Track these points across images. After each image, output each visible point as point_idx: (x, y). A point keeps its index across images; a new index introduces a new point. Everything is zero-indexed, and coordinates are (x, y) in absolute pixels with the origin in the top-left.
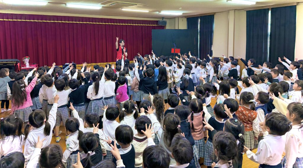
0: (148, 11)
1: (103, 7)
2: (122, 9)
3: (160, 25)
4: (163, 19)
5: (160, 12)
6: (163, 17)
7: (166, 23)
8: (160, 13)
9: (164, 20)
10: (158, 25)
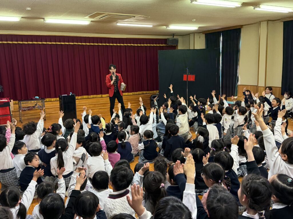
0: (152, 26)
1: (92, 21)
2: (116, 23)
3: (170, 44)
4: (173, 37)
5: (167, 26)
6: (173, 34)
7: (178, 41)
8: (167, 28)
9: (175, 37)
10: (167, 45)
